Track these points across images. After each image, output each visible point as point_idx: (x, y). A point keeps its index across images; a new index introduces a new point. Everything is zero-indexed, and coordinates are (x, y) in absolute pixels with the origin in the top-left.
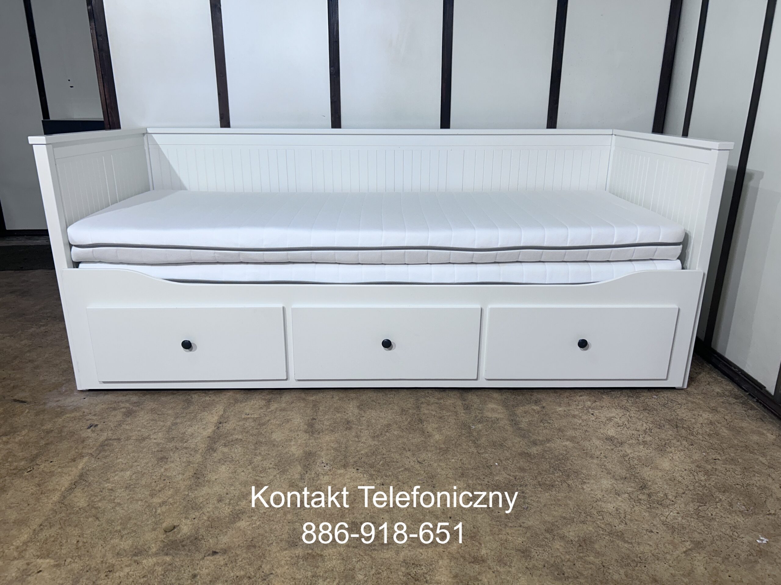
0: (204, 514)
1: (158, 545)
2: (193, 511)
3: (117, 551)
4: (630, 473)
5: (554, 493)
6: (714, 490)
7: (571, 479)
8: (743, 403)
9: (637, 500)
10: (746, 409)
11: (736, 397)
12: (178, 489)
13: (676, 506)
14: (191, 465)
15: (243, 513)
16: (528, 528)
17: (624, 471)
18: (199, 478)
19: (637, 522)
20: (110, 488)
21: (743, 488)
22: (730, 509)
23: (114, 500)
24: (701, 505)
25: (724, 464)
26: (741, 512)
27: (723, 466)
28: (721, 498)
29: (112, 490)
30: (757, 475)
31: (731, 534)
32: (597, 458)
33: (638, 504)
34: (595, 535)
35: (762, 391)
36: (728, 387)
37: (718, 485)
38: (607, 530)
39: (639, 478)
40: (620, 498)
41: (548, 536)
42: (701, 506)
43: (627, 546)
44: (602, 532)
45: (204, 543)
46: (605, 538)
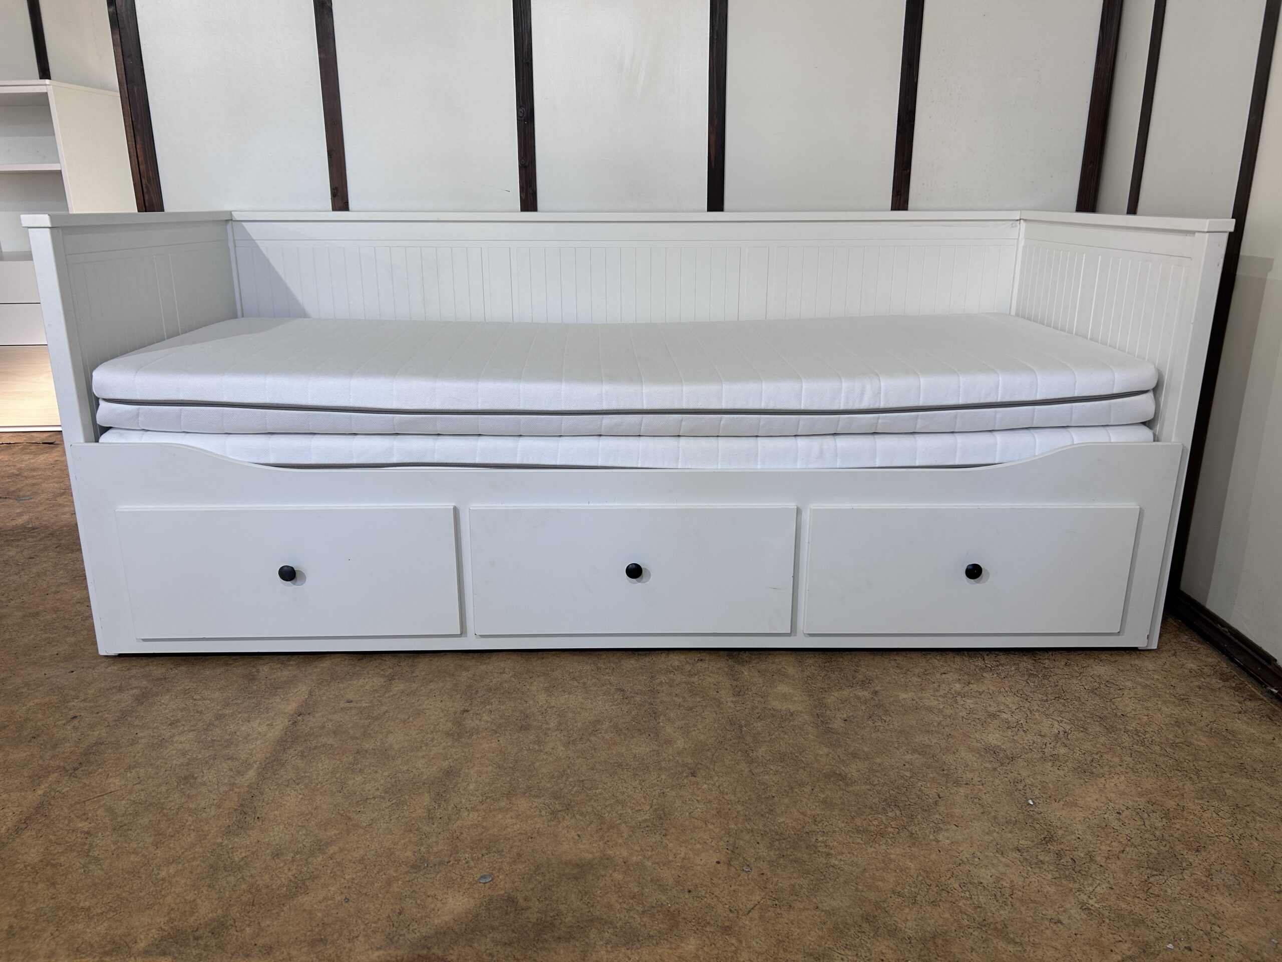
0: (244, 880)
1: (151, 935)
2: (226, 874)
3: (76, 946)
4: (1026, 813)
5: (884, 847)
6: (1179, 847)
7: (916, 822)
8: (1237, 689)
9: (1036, 864)
10: (1242, 699)
11: (1224, 677)
12: (205, 833)
13: (1106, 875)
14: (236, 790)
15: (314, 878)
16: (830, 913)
17: (1015, 808)
18: (245, 813)
19: (1031, 905)
20: (86, 830)
21: (1232, 842)
22: (1207, 881)
23: (89, 851)
24: (1155, 873)
25: (1198, 799)
26: (1229, 887)
27: (1196, 801)
28: (1191, 860)
29: (88, 833)
30: (1258, 818)
31: (1209, 930)
32: (967, 784)
33: (1037, 870)
34: (954, 928)
35: (1270, 667)
36: (1210, 660)
37: (1187, 836)
38: (977, 919)
39: (1042, 821)
40: (1003, 860)
41: (866, 926)
42: (1153, 875)
43: (1011, 950)
44: (968, 923)
45: (236, 933)
46: (971, 934)
